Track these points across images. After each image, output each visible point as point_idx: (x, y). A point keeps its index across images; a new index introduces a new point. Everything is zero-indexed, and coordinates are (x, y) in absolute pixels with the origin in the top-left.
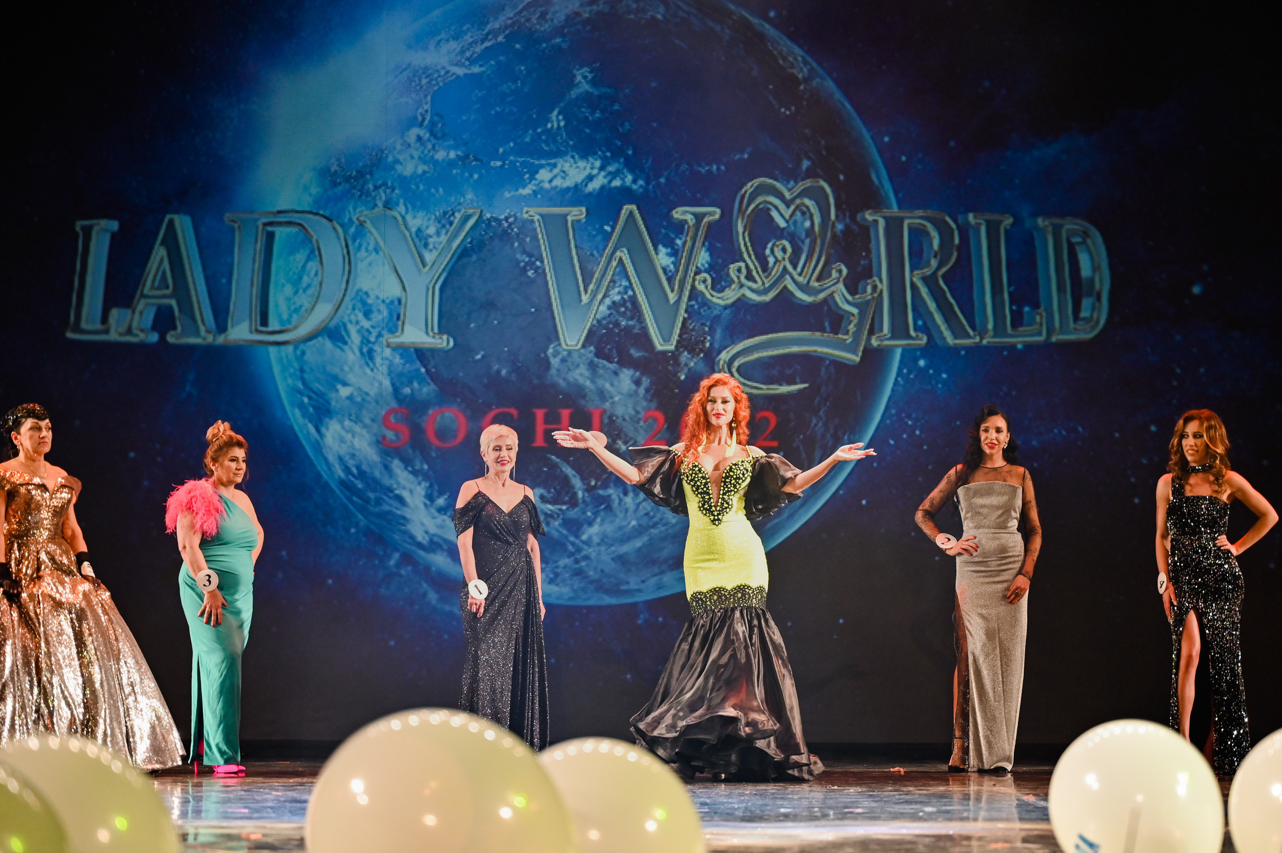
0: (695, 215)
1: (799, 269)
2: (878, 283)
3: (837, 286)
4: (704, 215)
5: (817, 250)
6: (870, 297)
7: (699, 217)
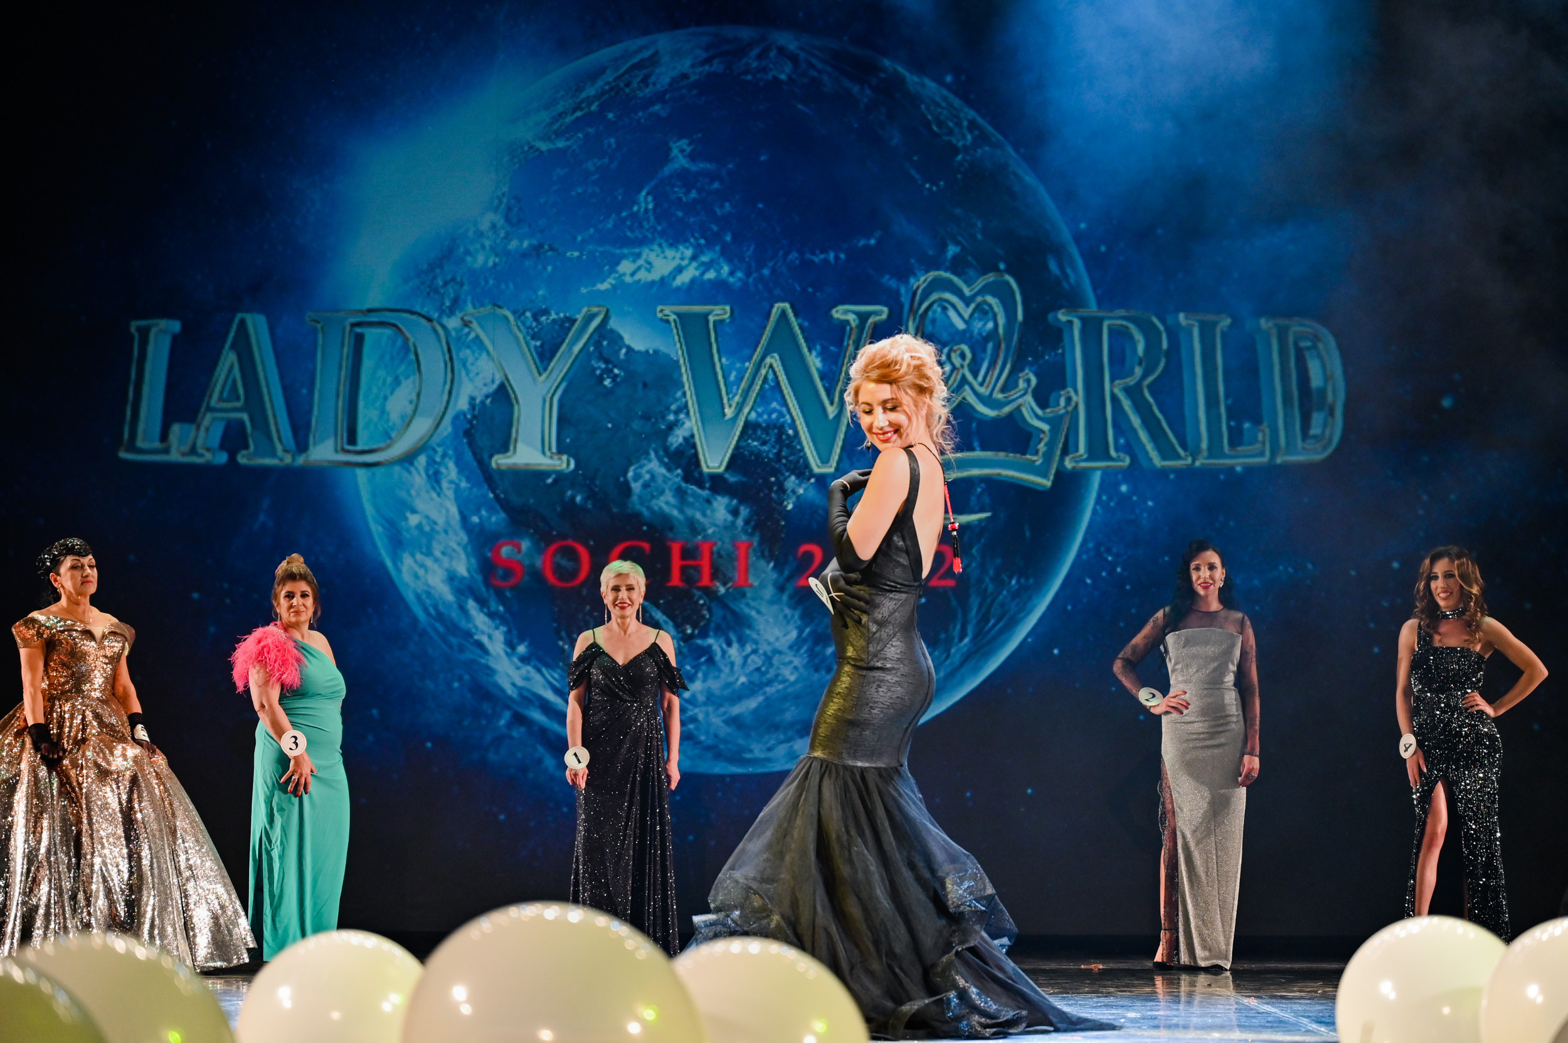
0: (858, 314)
1: (980, 378)
2: (1072, 394)
3: (1025, 397)
4: (868, 315)
5: (1002, 356)
6: (1063, 411)
7: (863, 317)
